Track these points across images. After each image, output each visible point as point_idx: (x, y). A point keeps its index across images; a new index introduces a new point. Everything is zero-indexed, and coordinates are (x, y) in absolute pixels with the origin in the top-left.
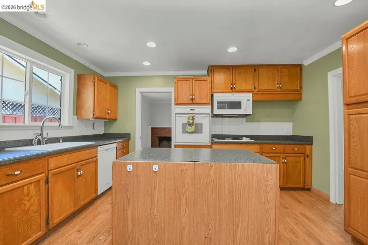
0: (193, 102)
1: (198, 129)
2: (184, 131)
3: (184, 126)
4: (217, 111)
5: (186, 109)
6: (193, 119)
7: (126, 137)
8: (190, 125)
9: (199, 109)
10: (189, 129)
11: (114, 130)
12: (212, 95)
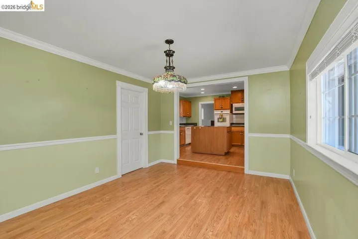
0: (222, 109)
1: (224, 120)
2: (218, 121)
3: (218, 119)
4: (234, 112)
5: (219, 112)
6: (222, 116)
7: (195, 124)
8: (221, 118)
9: (225, 112)
10: (220, 120)
11: (189, 122)
12: (232, 105)
